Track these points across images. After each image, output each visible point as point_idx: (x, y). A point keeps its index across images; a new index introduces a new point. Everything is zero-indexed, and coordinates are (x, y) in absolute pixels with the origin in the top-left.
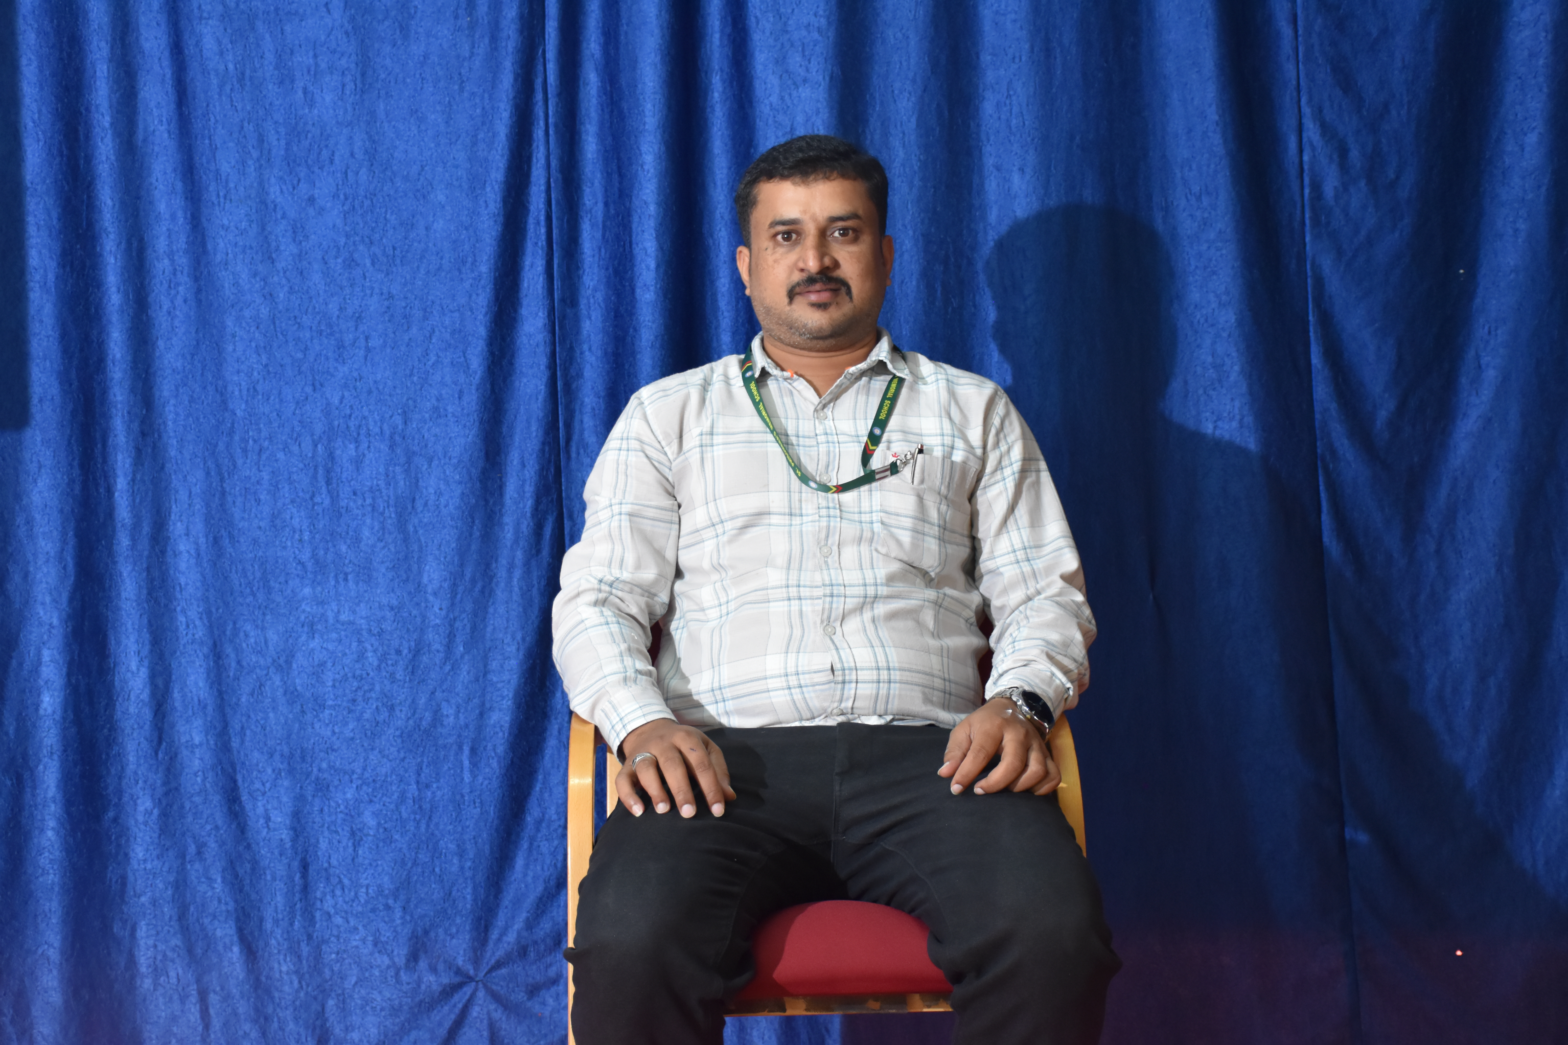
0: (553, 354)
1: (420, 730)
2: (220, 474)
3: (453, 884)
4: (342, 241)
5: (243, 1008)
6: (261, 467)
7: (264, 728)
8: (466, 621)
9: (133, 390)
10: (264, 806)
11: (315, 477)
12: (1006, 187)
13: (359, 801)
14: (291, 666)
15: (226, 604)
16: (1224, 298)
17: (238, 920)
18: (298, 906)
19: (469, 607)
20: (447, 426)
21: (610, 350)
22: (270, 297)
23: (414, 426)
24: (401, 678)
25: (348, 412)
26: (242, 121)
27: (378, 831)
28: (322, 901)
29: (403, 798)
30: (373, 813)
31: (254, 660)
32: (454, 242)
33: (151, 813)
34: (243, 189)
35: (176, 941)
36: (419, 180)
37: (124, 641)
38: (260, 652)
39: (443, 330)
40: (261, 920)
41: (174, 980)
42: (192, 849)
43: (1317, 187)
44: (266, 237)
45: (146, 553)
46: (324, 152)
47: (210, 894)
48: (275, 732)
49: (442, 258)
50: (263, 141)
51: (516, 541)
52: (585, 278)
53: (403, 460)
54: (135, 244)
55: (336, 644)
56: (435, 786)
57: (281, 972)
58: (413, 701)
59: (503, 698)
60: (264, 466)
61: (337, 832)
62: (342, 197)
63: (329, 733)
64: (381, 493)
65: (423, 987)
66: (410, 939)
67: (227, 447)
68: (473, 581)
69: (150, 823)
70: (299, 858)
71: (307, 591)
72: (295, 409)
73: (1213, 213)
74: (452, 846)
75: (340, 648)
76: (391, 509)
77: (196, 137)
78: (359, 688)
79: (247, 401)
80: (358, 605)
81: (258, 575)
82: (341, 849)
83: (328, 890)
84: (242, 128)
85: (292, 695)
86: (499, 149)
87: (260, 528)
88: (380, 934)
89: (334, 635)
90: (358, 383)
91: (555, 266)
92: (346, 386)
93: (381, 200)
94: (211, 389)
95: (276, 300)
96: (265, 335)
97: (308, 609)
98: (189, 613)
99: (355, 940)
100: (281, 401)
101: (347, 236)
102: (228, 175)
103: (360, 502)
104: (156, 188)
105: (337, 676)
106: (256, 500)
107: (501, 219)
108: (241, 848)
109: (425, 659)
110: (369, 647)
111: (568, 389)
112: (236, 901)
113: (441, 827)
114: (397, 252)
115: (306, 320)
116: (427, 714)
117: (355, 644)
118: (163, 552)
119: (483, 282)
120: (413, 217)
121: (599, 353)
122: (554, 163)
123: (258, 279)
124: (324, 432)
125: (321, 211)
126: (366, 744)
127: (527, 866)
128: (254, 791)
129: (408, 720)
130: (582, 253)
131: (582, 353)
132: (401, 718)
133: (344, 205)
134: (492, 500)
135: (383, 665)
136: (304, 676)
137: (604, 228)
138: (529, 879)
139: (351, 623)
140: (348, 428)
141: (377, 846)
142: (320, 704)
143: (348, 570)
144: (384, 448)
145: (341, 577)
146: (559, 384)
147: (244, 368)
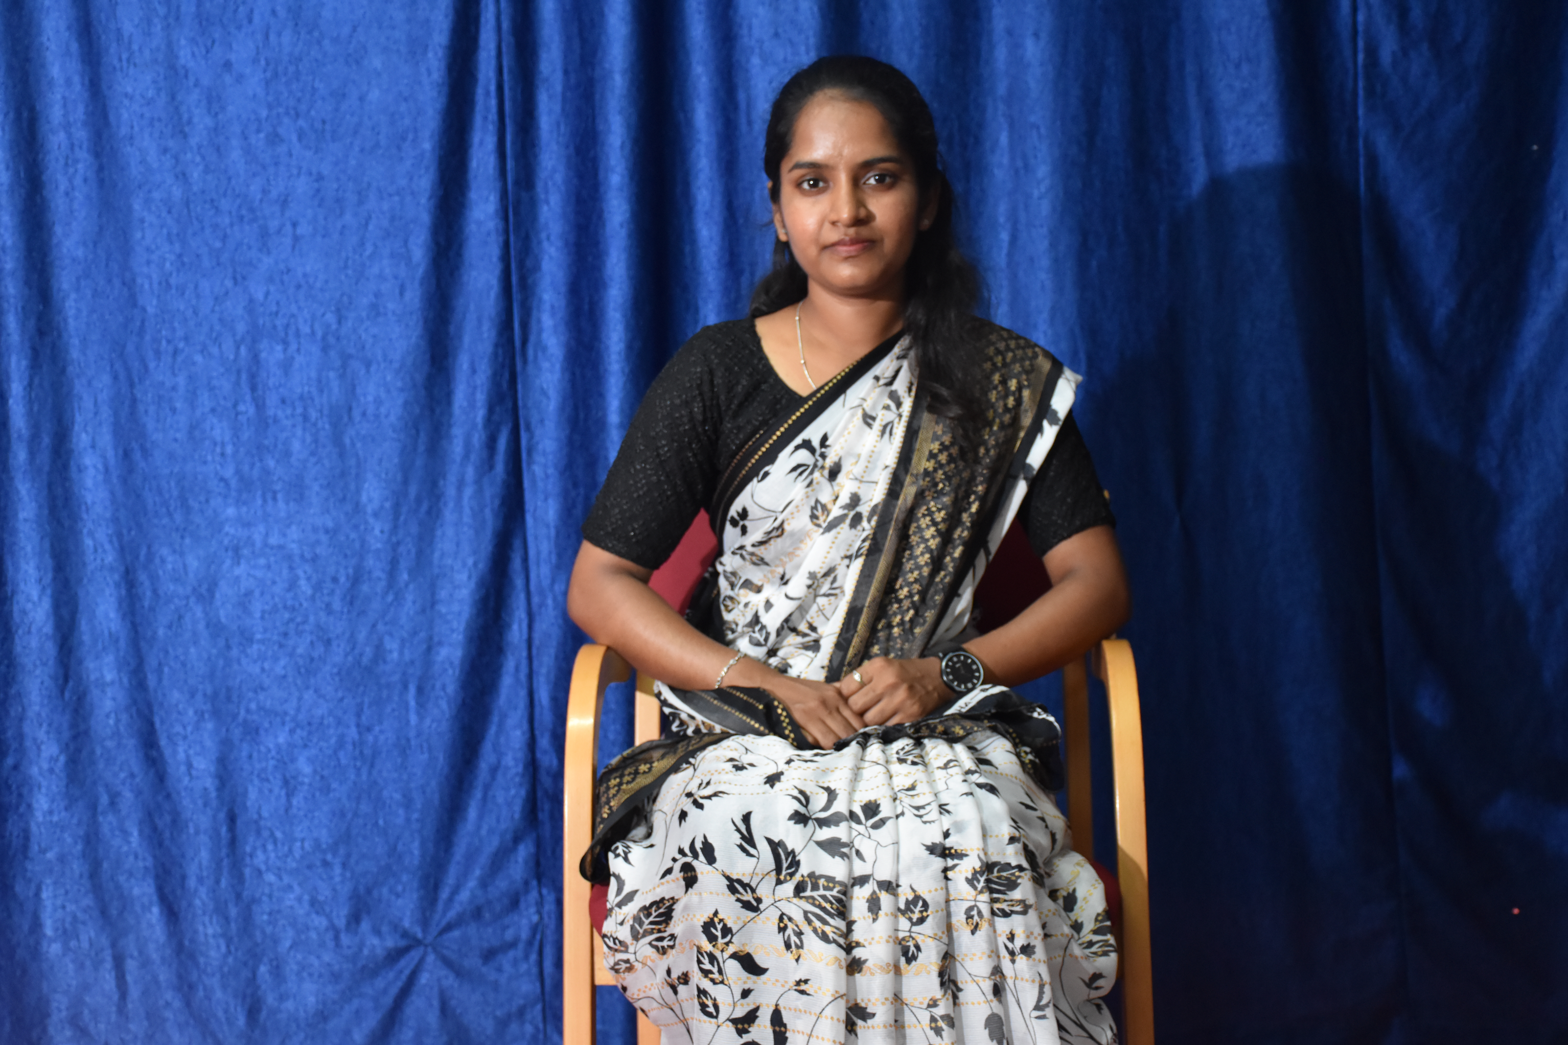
0: (506, 245)
1: (359, 667)
2: (129, 378)
3: (398, 838)
4: (264, 113)
5: (164, 975)
6: (176, 371)
7: (184, 664)
8: (410, 545)
9: (27, 283)
10: (185, 751)
11: (237, 383)
12: (1018, 54)
13: (291, 746)
14: (214, 595)
15: (139, 525)
17: (157, 877)
18: (225, 862)
19: (414, 529)
20: (387, 325)
22: (183, 177)
23: (349, 325)
24: (338, 609)
25: (274, 309)
27: (314, 779)
28: (251, 857)
29: (341, 743)
30: (308, 759)
31: (172, 588)
32: (392, 115)
33: (57, 760)
34: (148, 52)
35: (88, 901)
36: (350, 42)
37: (23, 566)
38: (178, 580)
39: (381, 216)
40: (184, 878)
41: (85, 945)
42: (104, 800)
43: (1372, 52)
44: (177, 108)
45: (46, 468)
46: (241, 9)
47: (125, 848)
48: (196, 669)
49: (378, 134)
51: (466, 456)
52: (542, 156)
53: (338, 363)
54: (25, 114)
55: (265, 570)
56: (377, 729)
57: (206, 935)
58: (352, 635)
59: (453, 631)
60: (180, 370)
61: (268, 780)
62: (263, 62)
63: (258, 670)
64: (313, 401)
65: (366, 952)
66: (351, 898)
67: (137, 348)
68: (419, 500)
69: (57, 770)
70: (225, 809)
71: (231, 511)
72: (214, 305)
73: (1254, 82)
74: (397, 796)
75: (269, 575)
76: (325, 420)
78: (291, 620)
79: (159, 296)
80: (289, 526)
81: (175, 493)
82: (273, 799)
83: (258, 844)
85: (216, 628)
87: (176, 440)
88: (317, 892)
89: (262, 561)
90: (285, 277)
91: (508, 144)
92: (271, 280)
93: (308, 66)
94: (117, 282)
95: (190, 180)
96: (178, 221)
97: (232, 531)
98: (97, 535)
99: (289, 899)
100: (198, 296)
101: (270, 107)
102: (132, 35)
103: (289, 411)
104: (47, 49)
105: (266, 607)
106: (170, 409)
107: (445, 90)
108: (160, 798)
109: (365, 588)
110: (300, 573)
111: (527, 288)
112: (155, 857)
113: (385, 774)
114: (328, 127)
115: (225, 204)
116: (368, 649)
117: (285, 572)
118: (66, 467)
119: (425, 162)
120: (345, 85)
121: (559, 243)
122: (506, 25)
123: (168, 156)
124: (248, 332)
125: (240, 79)
126: (299, 682)
127: (481, 817)
128: (174, 735)
129: (346, 655)
130: (538, 128)
131: (539, 243)
132: (338, 654)
133: (265, 71)
134: (438, 411)
135: (318, 595)
136: (229, 606)
137: (564, 99)
138: (484, 832)
139: (281, 547)
140: (275, 327)
141: (313, 796)
142: (247, 638)
143: (278, 487)
144: (315, 350)
145: (269, 496)
146: (514, 279)
147: (154, 257)
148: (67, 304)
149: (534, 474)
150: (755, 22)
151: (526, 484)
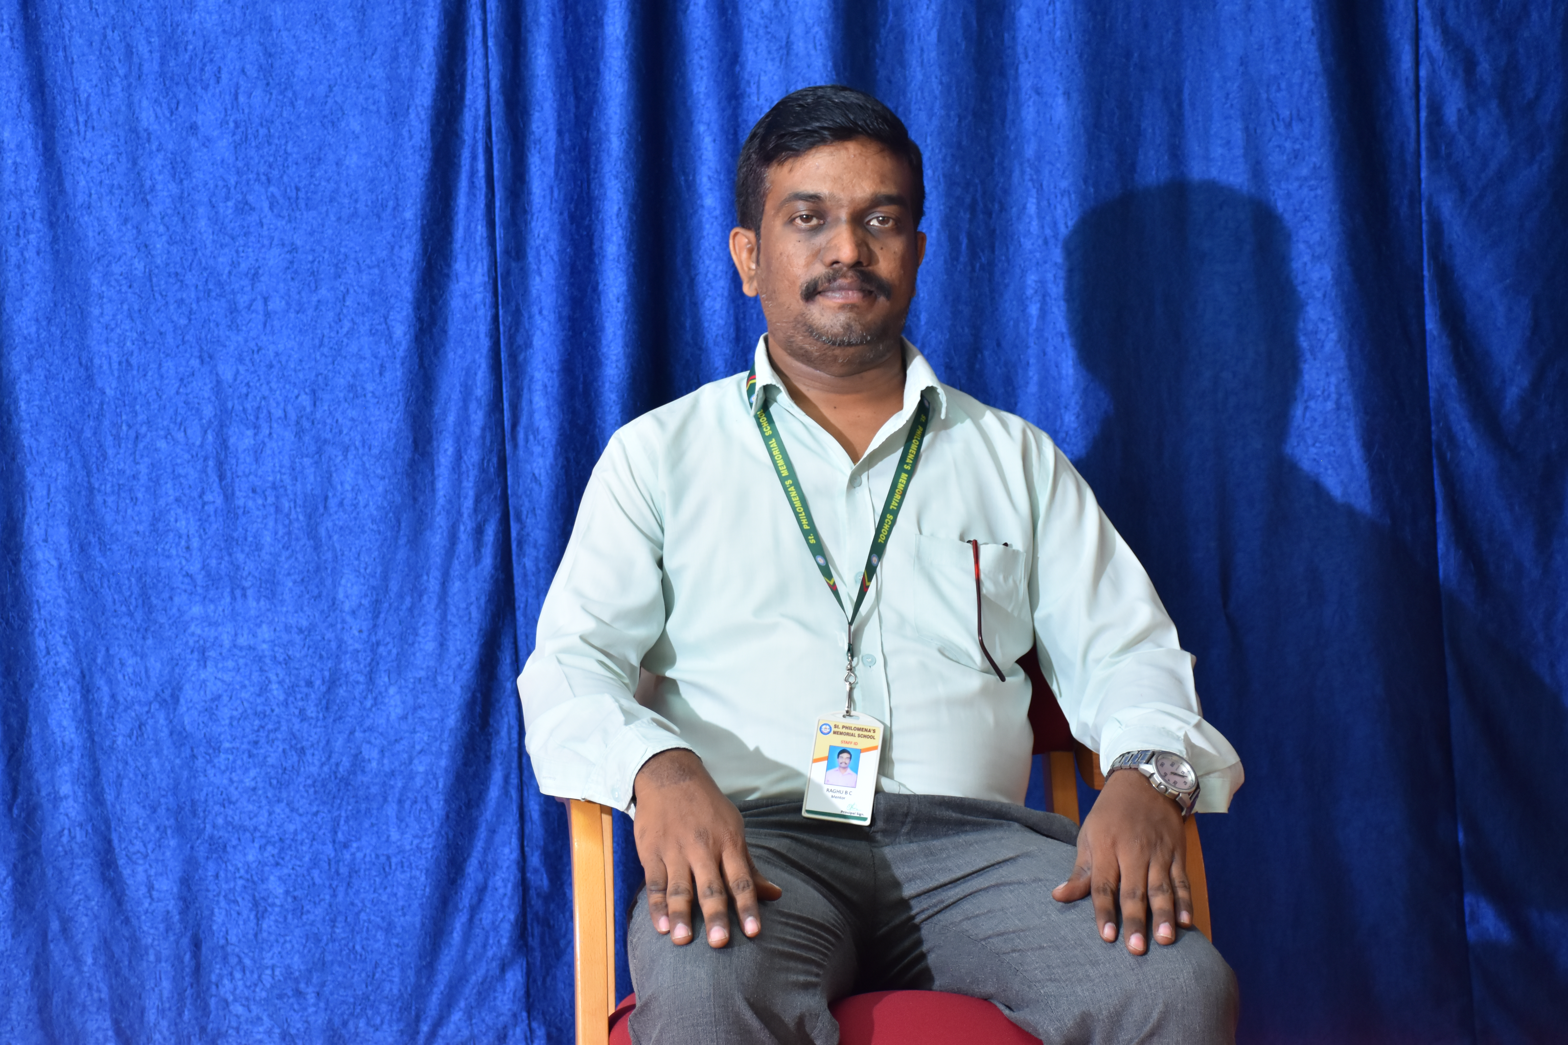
0: (495, 318)
1: (336, 778)
2: (85, 466)
3: (376, 965)
4: (233, 179)
6: (138, 459)
7: (145, 776)
8: (391, 646)
10: (146, 871)
11: (204, 471)
12: (1048, 116)
13: (262, 864)
14: (178, 700)
15: (97, 626)
16: (1319, 250)
17: (113, 1009)
18: (189, 992)
19: (395, 628)
20: (366, 408)
21: (564, 314)
22: (145, 248)
23: (326, 408)
24: (314, 715)
25: (244, 390)
26: (104, 28)
27: (286, 900)
28: (217, 986)
29: (315, 863)
30: (280, 878)
31: (131, 693)
32: (372, 181)
34: (107, 113)
35: (36, 1038)
36: (326, 103)
38: (138, 684)
39: (360, 291)
40: (143, 1011)
42: (55, 926)
43: (1436, 109)
44: (138, 173)
46: (208, 68)
47: (76, 980)
48: (158, 781)
49: (356, 201)
50: (132, 53)
51: (451, 548)
52: (533, 224)
53: (313, 448)
55: (233, 674)
56: (355, 845)
58: (328, 742)
59: (437, 739)
60: (142, 456)
61: (236, 902)
62: (232, 125)
63: (225, 782)
64: (286, 490)
66: (325, 1031)
67: (95, 433)
68: (401, 596)
70: (189, 934)
71: (196, 610)
72: (179, 387)
73: (1306, 143)
75: (238, 678)
76: (298, 510)
77: (47, 48)
78: (262, 727)
79: (119, 377)
80: (259, 626)
81: (136, 590)
82: (241, 922)
83: (225, 972)
84: (105, 36)
85: (179, 737)
86: (425, 66)
87: (137, 533)
88: (289, 1025)
89: (230, 664)
90: (256, 356)
91: (497, 211)
92: (240, 359)
93: (280, 128)
94: (73, 361)
95: (153, 252)
96: (139, 296)
97: (198, 631)
98: (50, 637)
99: (259, 1033)
100: (162, 377)
101: (238, 173)
102: (89, 95)
103: (260, 501)
105: (235, 713)
106: (132, 499)
107: (428, 154)
108: (118, 923)
109: (342, 692)
110: (273, 678)
111: (518, 368)
112: (111, 987)
113: (363, 895)
114: (301, 195)
115: (190, 278)
116: (344, 759)
117: (256, 674)
119: (407, 231)
120: (320, 149)
121: (552, 317)
122: (495, 84)
123: (129, 227)
124: (215, 415)
125: (207, 142)
126: (270, 795)
127: (467, 938)
128: (134, 853)
129: (323, 765)
130: (530, 193)
131: (531, 317)
132: (313, 765)
133: (234, 134)
134: (421, 499)
135: (291, 699)
136: (195, 713)
137: (558, 162)
138: (469, 958)
139: (251, 648)
140: (245, 410)
141: (285, 918)
142: (214, 746)
143: (247, 584)
144: (289, 435)
145: (238, 593)
146: (503, 355)
147: (114, 336)
148: (17, 387)
149: (524, 567)
150: (764, 78)
151: (517, 580)
